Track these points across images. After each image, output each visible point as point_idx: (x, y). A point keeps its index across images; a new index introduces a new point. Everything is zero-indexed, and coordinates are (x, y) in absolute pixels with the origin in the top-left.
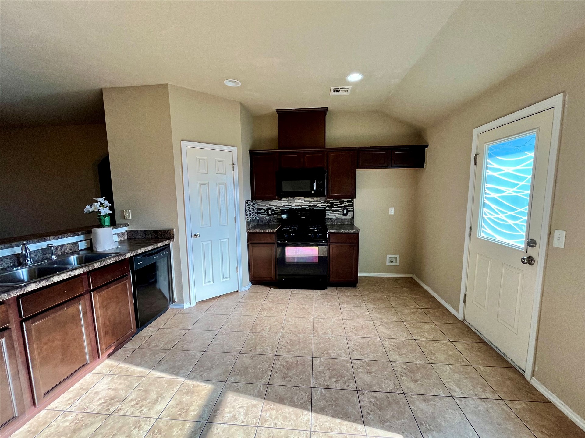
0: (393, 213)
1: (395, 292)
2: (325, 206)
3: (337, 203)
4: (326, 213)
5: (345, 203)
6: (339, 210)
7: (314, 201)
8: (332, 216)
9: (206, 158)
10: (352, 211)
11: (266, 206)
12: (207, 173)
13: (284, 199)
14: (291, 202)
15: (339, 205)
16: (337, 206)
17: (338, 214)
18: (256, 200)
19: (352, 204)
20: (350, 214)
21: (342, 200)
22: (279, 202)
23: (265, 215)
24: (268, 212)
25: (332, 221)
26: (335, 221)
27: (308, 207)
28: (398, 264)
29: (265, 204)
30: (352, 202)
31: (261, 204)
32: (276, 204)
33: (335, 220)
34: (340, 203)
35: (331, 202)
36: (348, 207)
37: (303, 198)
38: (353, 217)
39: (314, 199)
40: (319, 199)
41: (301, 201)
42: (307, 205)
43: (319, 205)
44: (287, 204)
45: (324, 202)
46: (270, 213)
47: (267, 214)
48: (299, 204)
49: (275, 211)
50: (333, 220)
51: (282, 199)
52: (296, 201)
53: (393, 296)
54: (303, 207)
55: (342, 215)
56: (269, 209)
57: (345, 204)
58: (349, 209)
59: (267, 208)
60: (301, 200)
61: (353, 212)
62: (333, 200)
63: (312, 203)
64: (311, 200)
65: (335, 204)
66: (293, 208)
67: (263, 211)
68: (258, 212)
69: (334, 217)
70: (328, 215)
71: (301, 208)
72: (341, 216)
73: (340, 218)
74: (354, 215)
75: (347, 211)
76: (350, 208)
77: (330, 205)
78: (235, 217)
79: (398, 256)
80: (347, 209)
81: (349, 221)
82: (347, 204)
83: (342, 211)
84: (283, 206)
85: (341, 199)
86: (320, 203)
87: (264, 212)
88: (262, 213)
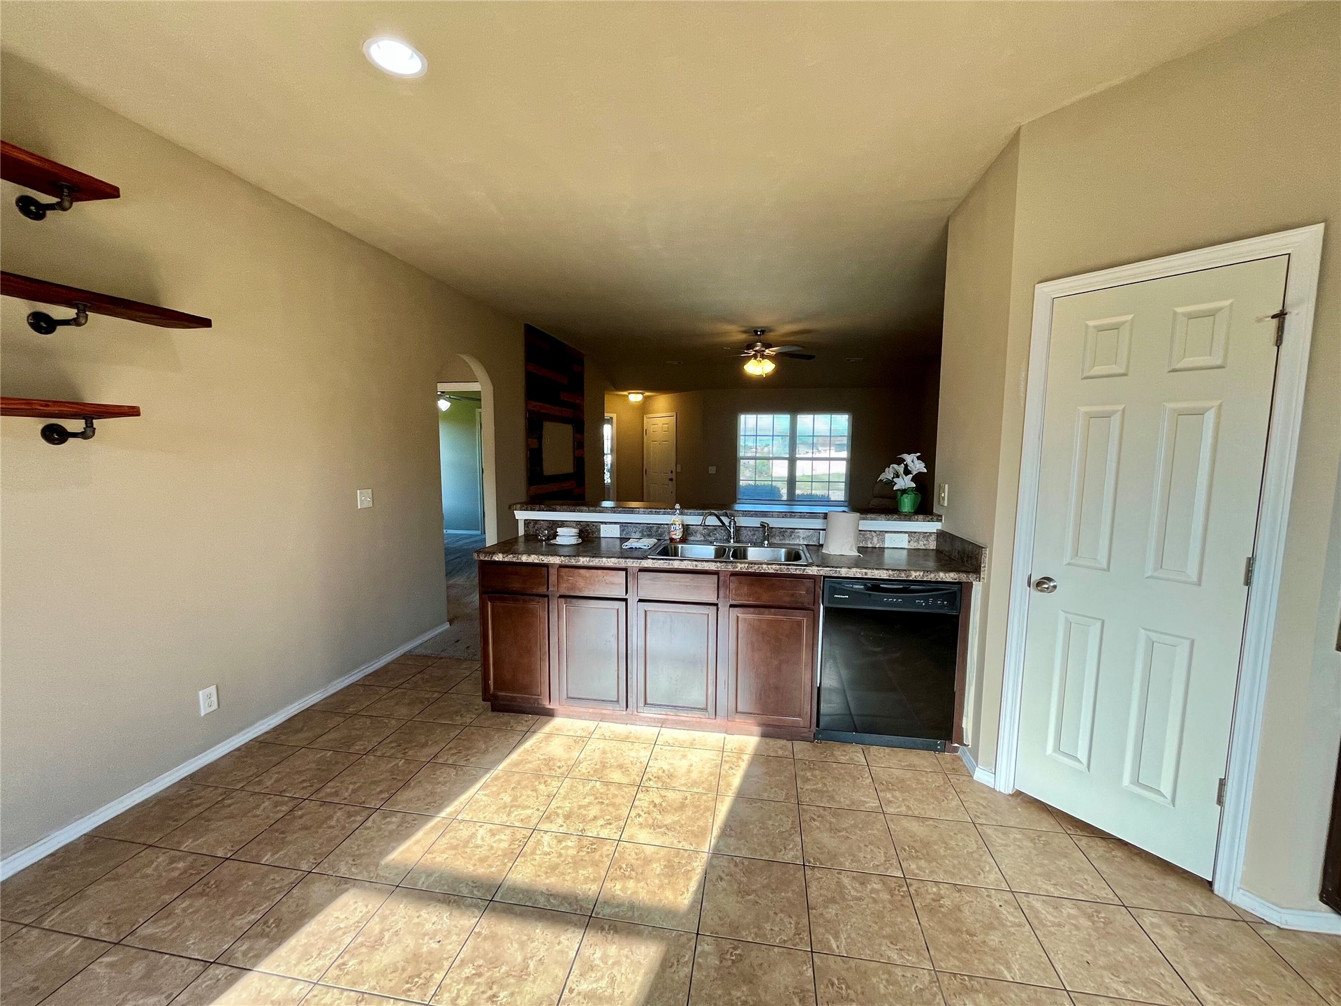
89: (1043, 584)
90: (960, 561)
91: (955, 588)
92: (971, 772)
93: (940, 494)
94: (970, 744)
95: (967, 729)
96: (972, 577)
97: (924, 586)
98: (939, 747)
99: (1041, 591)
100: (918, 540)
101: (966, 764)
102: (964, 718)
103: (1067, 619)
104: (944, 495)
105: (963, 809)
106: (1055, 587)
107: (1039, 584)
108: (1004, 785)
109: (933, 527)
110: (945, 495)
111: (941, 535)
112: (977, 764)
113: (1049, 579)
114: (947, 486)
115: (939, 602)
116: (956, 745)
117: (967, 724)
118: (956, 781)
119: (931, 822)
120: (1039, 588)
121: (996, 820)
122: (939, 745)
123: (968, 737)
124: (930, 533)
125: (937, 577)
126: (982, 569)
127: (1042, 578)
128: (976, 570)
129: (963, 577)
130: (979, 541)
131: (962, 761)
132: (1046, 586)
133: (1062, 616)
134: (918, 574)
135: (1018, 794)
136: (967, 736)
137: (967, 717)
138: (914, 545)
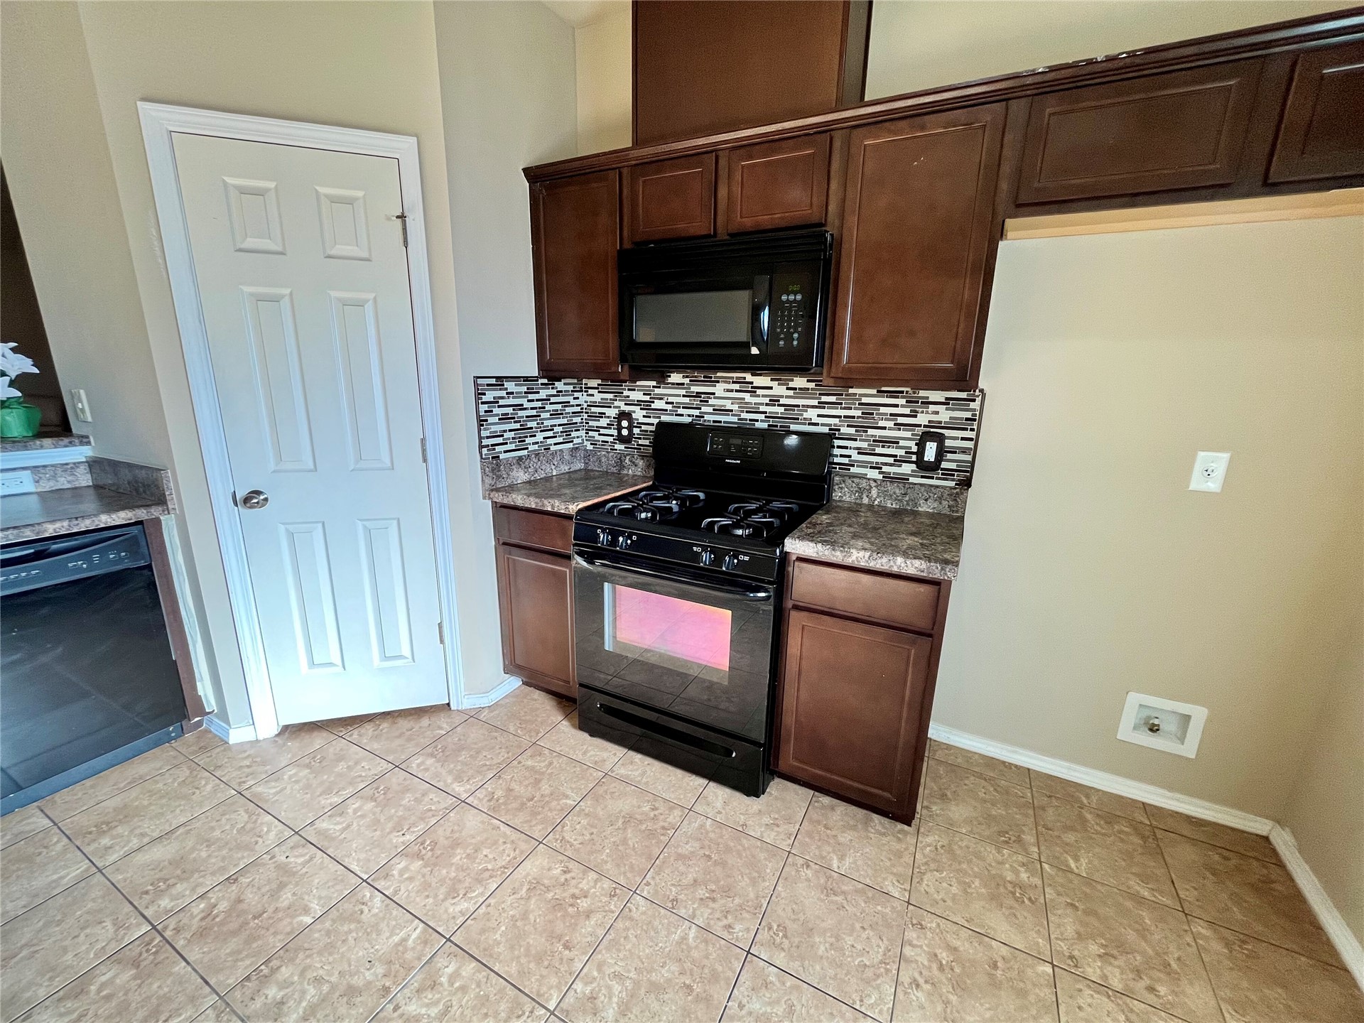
0: (1213, 485)
1: (1123, 947)
2: (836, 421)
3: (897, 406)
4: (836, 451)
5: (932, 407)
6: (902, 443)
7: (791, 393)
8: (863, 464)
9: (272, 185)
10: (964, 451)
11: (616, 403)
12: (282, 253)
13: (675, 378)
14: (698, 395)
15: (901, 420)
16: (891, 424)
17: (891, 460)
18: (584, 381)
19: (969, 415)
20: (953, 466)
21: (922, 393)
22: (657, 391)
23: (610, 439)
24: (620, 428)
25: (861, 491)
26: (874, 492)
27: (762, 417)
28: (1189, 749)
29: (611, 396)
30: (972, 405)
31: (598, 397)
32: (647, 398)
33: (873, 484)
34: (907, 411)
35: (864, 400)
36: (946, 432)
37: (749, 377)
38: (966, 483)
39: (791, 385)
40: (812, 385)
41: (737, 391)
42: (762, 408)
43: (812, 414)
44: (687, 400)
45: (833, 399)
46: (625, 432)
47: (615, 433)
48: (728, 405)
49: (644, 427)
50: (864, 484)
51: (670, 380)
52: (719, 389)
53: (1102, 987)
54: (744, 415)
55: (914, 467)
56: (623, 415)
57: (935, 418)
58: (948, 443)
59: (616, 411)
60: (737, 387)
61: (969, 458)
62: (874, 392)
63: (783, 401)
64: (778, 390)
65: (883, 410)
66: (707, 417)
67: (604, 422)
68: (591, 423)
69: (874, 474)
70: (846, 461)
71: (735, 419)
72: (907, 468)
73: (902, 479)
74: (972, 473)
75: (941, 453)
76: (954, 439)
77: (859, 413)
78: (423, 441)
79: (1199, 714)
80: (940, 439)
81: (940, 499)
82: (944, 415)
83: (915, 449)
84: (669, 407)
85: (916, 388)
86: (815, 402)
87: (609, 426)
88: (602, 431)
89: (251, 499)
90: (134, 493)
91: (135, 530)
92: (225, 739)
93: (75, 407)
94: (215, 708)
95: (205, 695)
96: (155, 512)
97: (76, 540)
98: (173, 735)
99: (250, 508)
100: (54, 477)
101: (216, 733)
102: (199, 684)
103: (287, 530)
104: (81, 406)
105: (222, 785)
106: (266, 500)
107: (246, 500)
108: (267, 728)
109: (79, 453)
110: (84, 404)
111: (94, 464)
112: (230, 726)
113: (258, 493)
114: (82, 392)
115: (111, 556)
116: (196, 719)
117: (204, 689)
118: (208, 760)
119: (181, 830)
120: (248, 505)
121: (266, 772)
122: (172, 732)
123: (210, 703)
124: (74, 464)
125: (97, 523)
126: (168, 498)
127: (249, 493)
128: (161, 500)
129: (142, 514)
130: (152, 462)
131: (211, 732)
132: (255, 501)
133: (282, 528)
134: (58, 525)
135: (286, 728)
136: (208, 701)
137: (202, 679)
138: (46, 486)
